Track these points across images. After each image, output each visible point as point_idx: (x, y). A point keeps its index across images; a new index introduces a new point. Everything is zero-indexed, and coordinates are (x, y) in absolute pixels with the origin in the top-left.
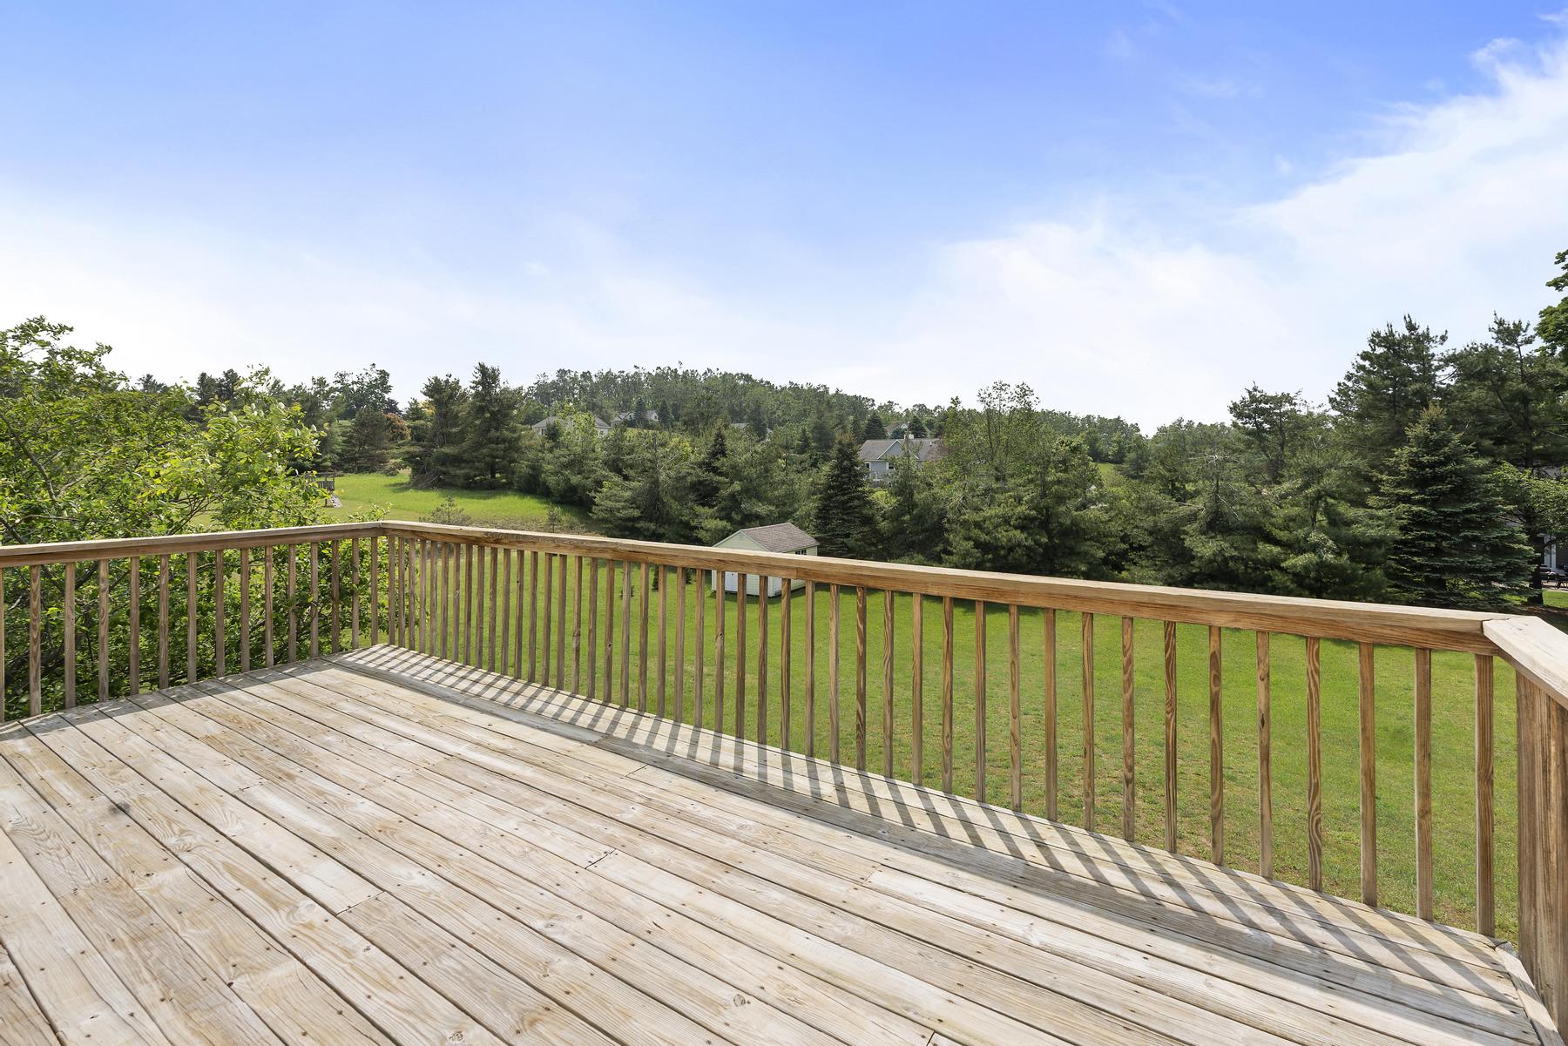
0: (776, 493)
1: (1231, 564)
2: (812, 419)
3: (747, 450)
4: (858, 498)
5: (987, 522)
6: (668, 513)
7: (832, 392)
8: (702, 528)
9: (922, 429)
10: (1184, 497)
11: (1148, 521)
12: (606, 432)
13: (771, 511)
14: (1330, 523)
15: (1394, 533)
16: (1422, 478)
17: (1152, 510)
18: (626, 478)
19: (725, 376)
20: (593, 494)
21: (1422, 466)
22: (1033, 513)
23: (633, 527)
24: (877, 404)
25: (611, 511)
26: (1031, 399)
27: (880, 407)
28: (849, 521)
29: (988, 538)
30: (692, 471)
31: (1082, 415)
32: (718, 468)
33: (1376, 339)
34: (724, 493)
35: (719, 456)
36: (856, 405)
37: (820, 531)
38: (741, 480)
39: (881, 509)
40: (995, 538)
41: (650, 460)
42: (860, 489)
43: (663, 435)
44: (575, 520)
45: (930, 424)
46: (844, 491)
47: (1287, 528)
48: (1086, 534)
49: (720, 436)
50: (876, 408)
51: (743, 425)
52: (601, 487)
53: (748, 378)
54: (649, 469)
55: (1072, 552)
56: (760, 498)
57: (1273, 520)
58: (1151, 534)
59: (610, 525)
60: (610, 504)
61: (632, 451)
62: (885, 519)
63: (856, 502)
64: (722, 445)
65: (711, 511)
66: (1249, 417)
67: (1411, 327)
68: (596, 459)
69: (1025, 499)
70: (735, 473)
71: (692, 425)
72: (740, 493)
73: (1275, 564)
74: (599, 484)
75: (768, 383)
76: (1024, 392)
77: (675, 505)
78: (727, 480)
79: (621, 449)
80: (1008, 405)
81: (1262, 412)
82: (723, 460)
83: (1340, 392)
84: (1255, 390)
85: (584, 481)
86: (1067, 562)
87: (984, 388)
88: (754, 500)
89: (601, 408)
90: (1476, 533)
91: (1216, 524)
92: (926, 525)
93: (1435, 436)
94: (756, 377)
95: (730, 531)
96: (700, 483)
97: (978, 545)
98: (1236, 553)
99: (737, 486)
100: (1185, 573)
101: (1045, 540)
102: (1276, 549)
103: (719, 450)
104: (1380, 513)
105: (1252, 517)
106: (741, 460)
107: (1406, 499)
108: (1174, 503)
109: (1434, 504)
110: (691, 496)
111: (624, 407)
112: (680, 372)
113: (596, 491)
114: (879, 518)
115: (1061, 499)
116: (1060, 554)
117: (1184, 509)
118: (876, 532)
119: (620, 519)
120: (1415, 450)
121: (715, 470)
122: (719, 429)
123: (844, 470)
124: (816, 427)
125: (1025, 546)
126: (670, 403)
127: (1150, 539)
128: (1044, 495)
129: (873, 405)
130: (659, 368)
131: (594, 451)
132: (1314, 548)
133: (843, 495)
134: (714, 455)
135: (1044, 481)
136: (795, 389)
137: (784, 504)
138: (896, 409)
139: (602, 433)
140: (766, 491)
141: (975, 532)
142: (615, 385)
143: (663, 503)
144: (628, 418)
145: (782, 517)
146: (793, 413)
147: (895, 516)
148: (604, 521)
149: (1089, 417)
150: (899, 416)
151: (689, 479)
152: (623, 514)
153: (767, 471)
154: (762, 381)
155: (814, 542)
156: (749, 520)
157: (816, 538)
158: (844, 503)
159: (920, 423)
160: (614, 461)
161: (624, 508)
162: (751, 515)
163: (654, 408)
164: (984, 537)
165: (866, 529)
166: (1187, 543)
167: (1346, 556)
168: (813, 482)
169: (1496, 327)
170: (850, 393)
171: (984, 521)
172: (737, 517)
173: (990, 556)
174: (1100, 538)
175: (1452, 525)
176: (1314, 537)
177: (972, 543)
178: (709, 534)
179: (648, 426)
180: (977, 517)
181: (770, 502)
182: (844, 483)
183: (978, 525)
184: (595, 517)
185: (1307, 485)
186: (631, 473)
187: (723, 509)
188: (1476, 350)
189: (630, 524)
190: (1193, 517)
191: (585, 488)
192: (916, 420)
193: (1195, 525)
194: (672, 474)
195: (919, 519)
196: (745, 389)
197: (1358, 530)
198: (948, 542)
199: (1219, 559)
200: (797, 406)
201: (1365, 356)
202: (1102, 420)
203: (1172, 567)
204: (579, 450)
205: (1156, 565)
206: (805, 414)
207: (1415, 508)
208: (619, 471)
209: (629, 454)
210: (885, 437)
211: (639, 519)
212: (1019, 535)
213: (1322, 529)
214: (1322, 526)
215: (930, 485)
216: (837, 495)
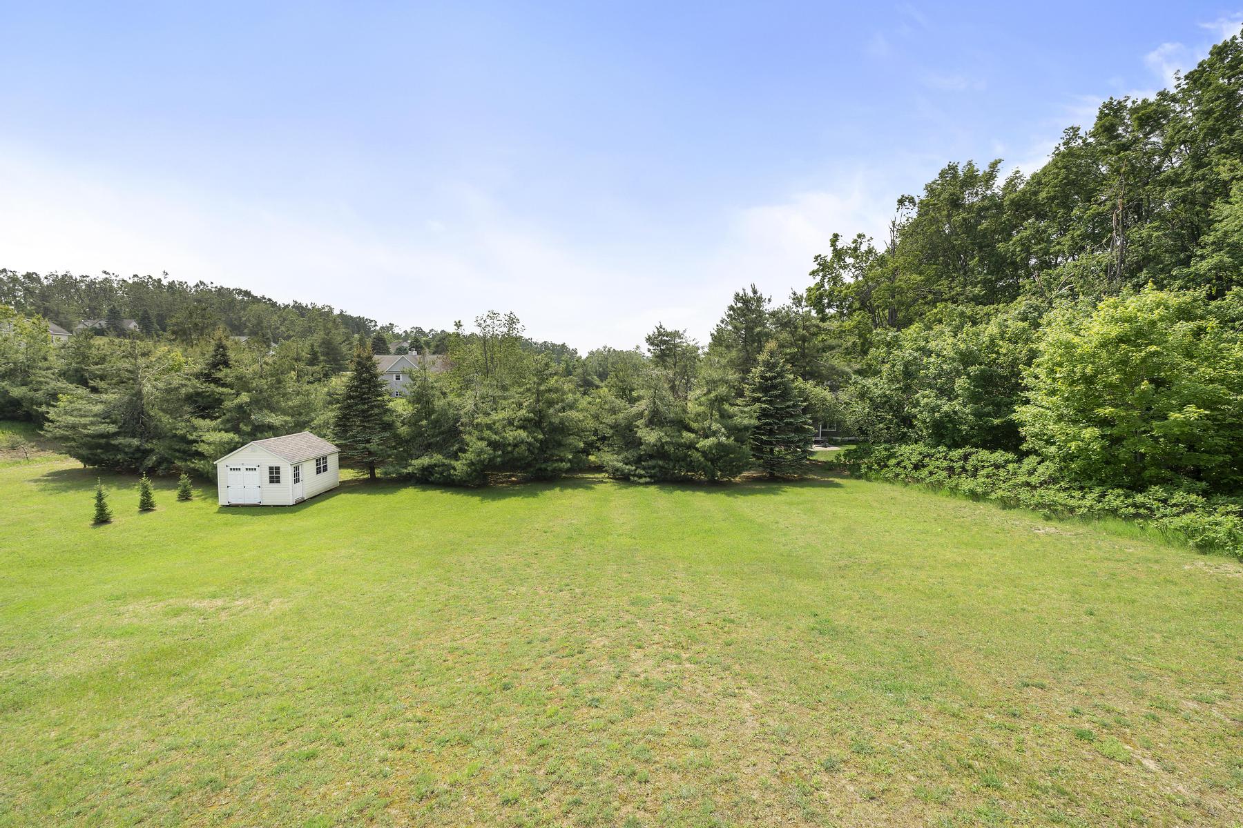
0: (290, 403)
1: (666, 447)
2: (318, 336)
3: (255, 361)
4: (378, 407)
5: (497, 424)
6: (156, 427)
7: (336, 312)
8: (203, 441)
9: (422, 347)
10: (632, 401)
11: (610, 419)
12: (64, 339)
13: (285, 421)
14: (720, 417)
15: (754, 422)
16: (766, 387)
17: (613, 411)
18: (95, 390)
19: (221, 291)
20: (44, 409)
21: (766, 379)
22: (531, 415)
23: (108, 444)
24: (379, 325)
25: (74, 427)
26: (518, 326)
27: (382, 328)
28: (369, 428)
29: (497, 438)
30: (188, 382)
31: (541, 341)
32: (220, 379)
33: (738, 298)
34: (228, 404)
35: (221, 367)
36: (359, 325)
37: (340, 438)
38: (248, 391)
39: (401, 416)
40: (503, 438)
41: (127, 371)
42: (380, 398)
43: (147, 344)
44: (19, 438)
45: (428, 344)
46: (363, 400)
47: (696, 421)
48: (568, 430)
49: (220, 346)
50: (378, 328)
51: (243, 339)
52: (58, 400)
53: (247, 293)
54: (128, 380)
55: (560, 444)
56: (273, 409)
57: (689, 415)
58: (612, 427)
59: (73, 444)
60: (71, 420)
61: (103, 360)
62: (403, 423)
63: (376, 411)
64: (224, 355)
65: (214, 423)
66: (657, 345)
67: (755, 292)
68: (48, 369)
69: (525, 404)
70: (242, 384)
71: (183, 335)
72: (248, 404)
73: (691, 446)
74: (54, 396)
75: (270, 300)
76: (512, 321)
77: (166, 419)
78: (233, 391)
79: (85, 357)
80: (499, 330)
81: (665, 342)
82: (226, 371)
83: (718, 331)
84: (661, 327)
85: (31, 394)
86: (556, 452)
87: (480, 316)
88: (266, 411)
89: (57, 314)
90: (792, 420)
91: (656, 419)
92: (443, 429)
93: (772, 361)
94: (257, 293)
95: (238, 443)
96: (198, 394)
97: (491, 444)
98: (668, 440)
99: (245, 398)
100: (636, 455)
101: (540, 436)
102: (693, 436)
103: (221, 361)
104: (746, 409)
105: (676, 413)
106: (248, 371)
107: (758, 400)
108: (628, 406)
109: (770, 402)
110: (188, 408)
111: (93, 313)
112: (165, 282)
113: (48, 405)
114: (399, 424)
115: (551, 403)
116: (551, 447)
117: (634, 410)
118: (397, 436)
119: (87, 436)
120: (763, 369)
121: (217, 382)
122: (220, 339)
123: (363, 381)
124: (323, 343)
125: (527, 442)
126: (153, 313)
127: (611, 432)
128: (538, 401)
129: (376, 325)
130: (135, 276)
131: (46, 359)
132: (714, 433)
133: (364, 404)
134: (215, 366)
135: (538, 390)
136: (300, 309)
137: (300, 414)
138: (396, 331)
139: (58, 340)
140: (278, 402)
141: (487, 433)
142: (77, 290)
143: (150, 417)
144: (97, 326)
145: (299, 427)
146: (298, 329)
147: (413, 422)
148: (65, 439)
149: (545, 342)
150: (397, 336)
151: (183, 391)
152: (92, 430)
153: (279, 382)
154: (264, 298)
155: (335, 449)
156: (260, 431)
157: (336, 445)
158: (363, 411)
159: (418, 342)
160: (76, 371)
161: (92, 423)
162: (263, 426)
163: (133, 317)
164: (494, 437)
165: (387, 434)
166: (639, 434)
167: (732, 438)
168: (328, 392)
169: (792, 296)
170: (355, 315)
171: (494, 424)
172: (246, 428)
173: (500, 453)
174: (579, 433)
175: (780, 415)
176: (715, 426)
177: (486, 443)
178: (213, 447)
179: (122, 333)
180: (487, 420)
181: (284, 413)
182: (364, 394)
183: (489, 427)
184: (49, 435)
185: (709, 392)
186: (102, 385)
187: (228, 421)
188: (784, 308)
189: (103, 441)
190: (640, 415)
191: (33, 401)
192: (416, 340)
193: (642, 421)
194: (161, 385)
195: (436, 423)
196: (244, 305)
197: (737, 420)
198: (462, 442)
199: (659, 444)
200: (301, 323)
201: (731, 308)
202: (553, 345)
203: (627, 451)
204: (21, 358)
205: (614, 450)
206: (309, 331)
207: (763, 406)
208: (83, 382)
209: (97, 364)
210: (389, 353)
211: (116, 434)
212: (523, 434)
213: (716, 420)
214: (716, 419)
215: (444, 394)
216: (356, 404)
